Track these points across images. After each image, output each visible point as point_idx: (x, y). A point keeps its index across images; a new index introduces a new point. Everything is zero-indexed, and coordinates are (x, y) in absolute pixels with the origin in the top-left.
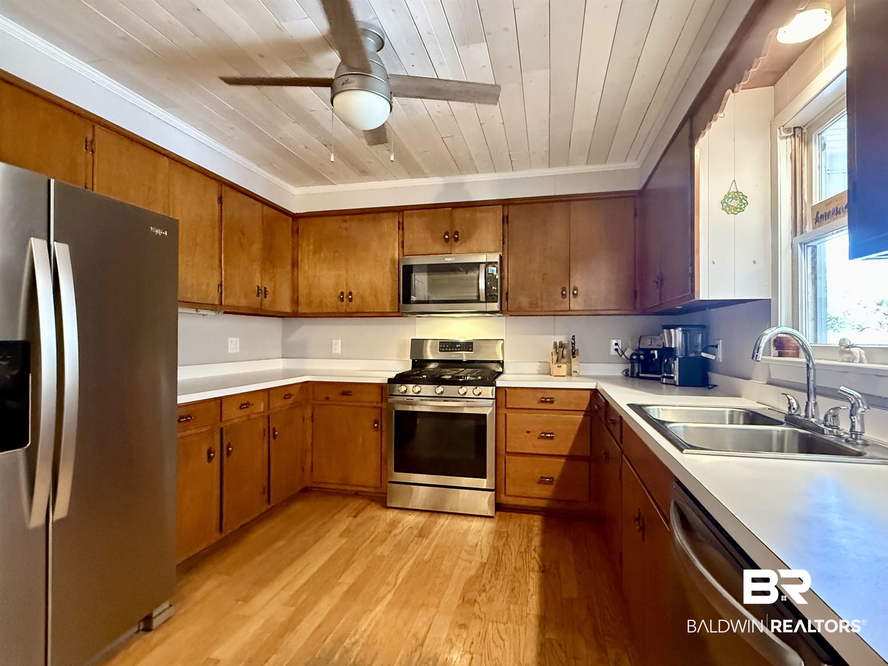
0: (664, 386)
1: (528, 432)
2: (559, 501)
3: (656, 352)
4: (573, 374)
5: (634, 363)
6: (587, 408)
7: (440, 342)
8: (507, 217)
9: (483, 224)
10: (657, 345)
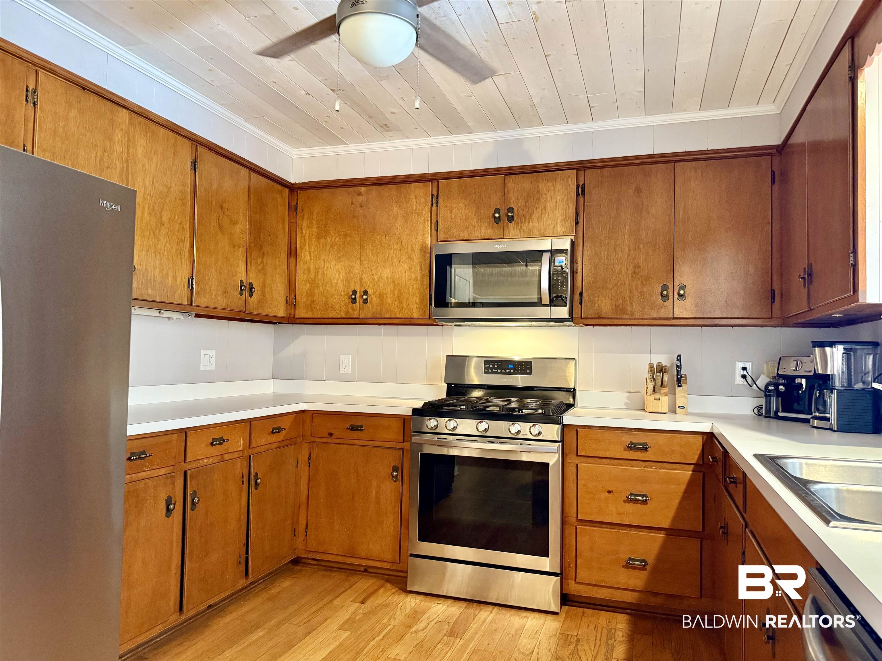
0: (815, 430)
1: (610, 492)
2: (655, 594)
3: (804, 381)
4: (678, 410)
5: (770, 396)
6: (698, 459)
7: (486, 361)
8: (584, 185)
9: (548, 196)
10: (806, 371)
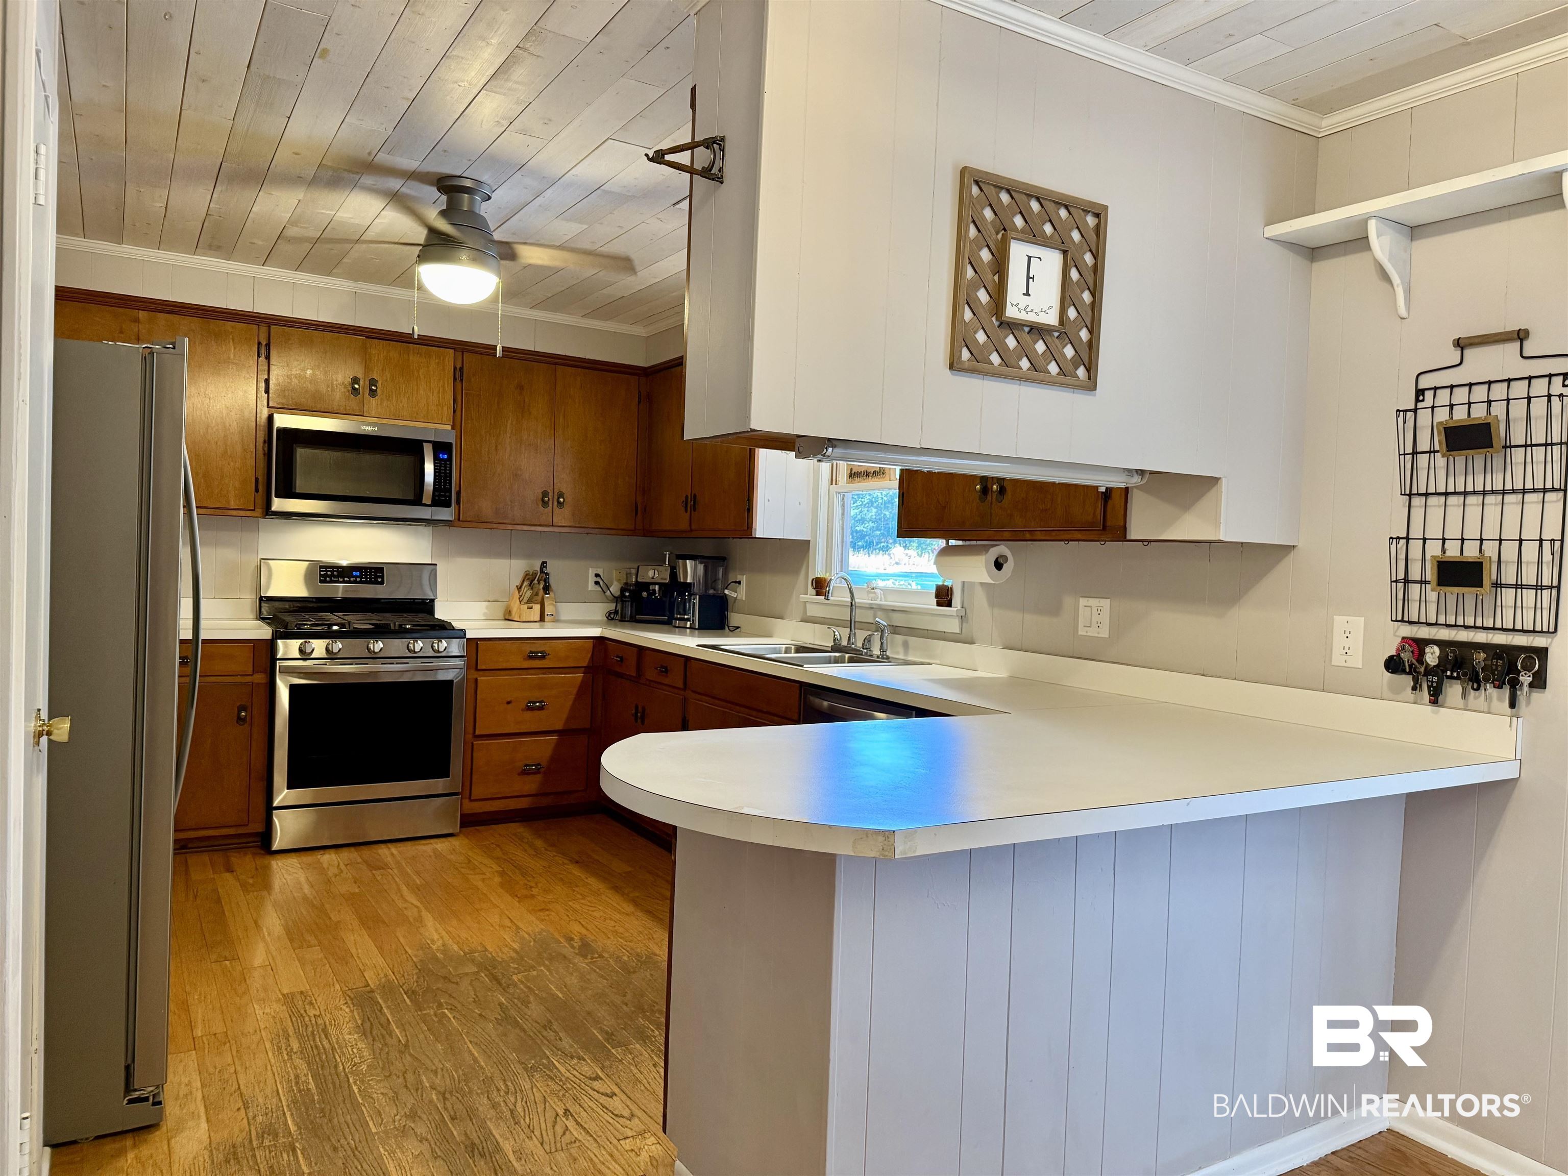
1: (509, 703)
2: (546, 795)
3: (657, 588)
4: (547, 618)
5: (626, 601)
6: (589, 662)
7: (320, 567)
8: (461, 369)
9: (420, 373)
10: (662, 579)
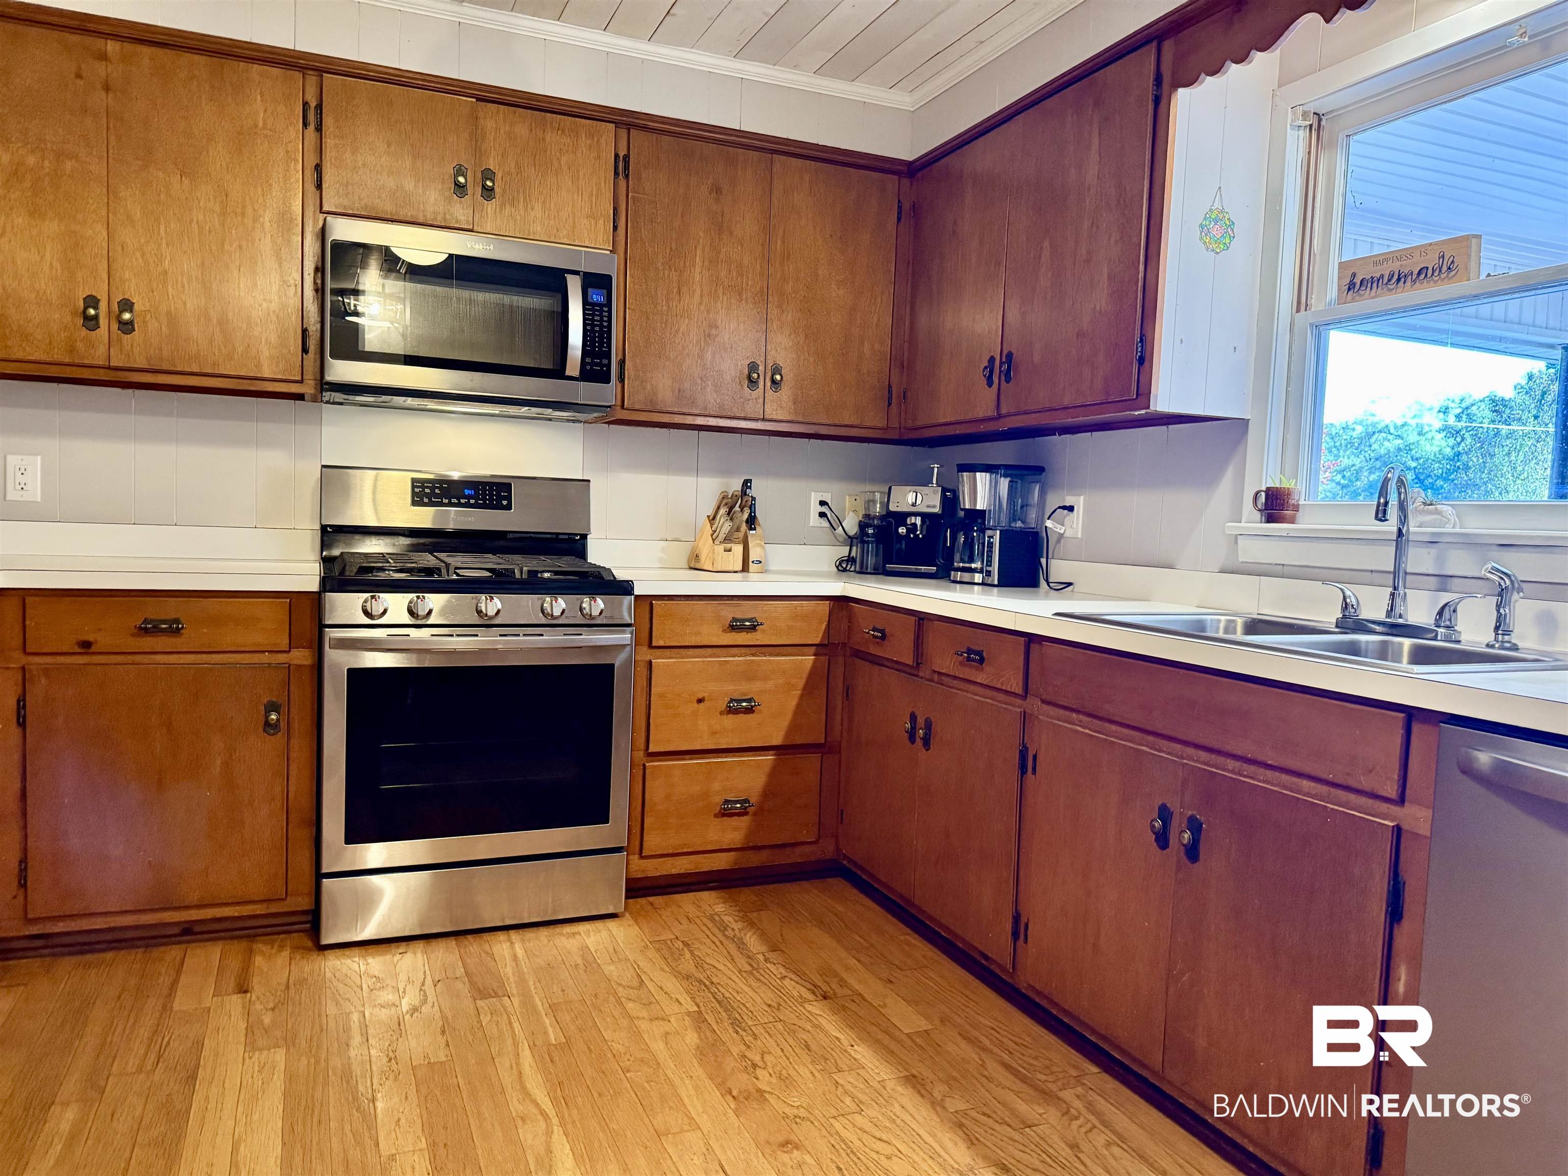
1: (700, 701)
2: (757, 848)
3: (918, 521)
4: (752, 567)
5: (868, 542)
6: (823, 637)
7: (414, 481)
8: (626, 158)
9: (563, 162)
10: (928, 506)
